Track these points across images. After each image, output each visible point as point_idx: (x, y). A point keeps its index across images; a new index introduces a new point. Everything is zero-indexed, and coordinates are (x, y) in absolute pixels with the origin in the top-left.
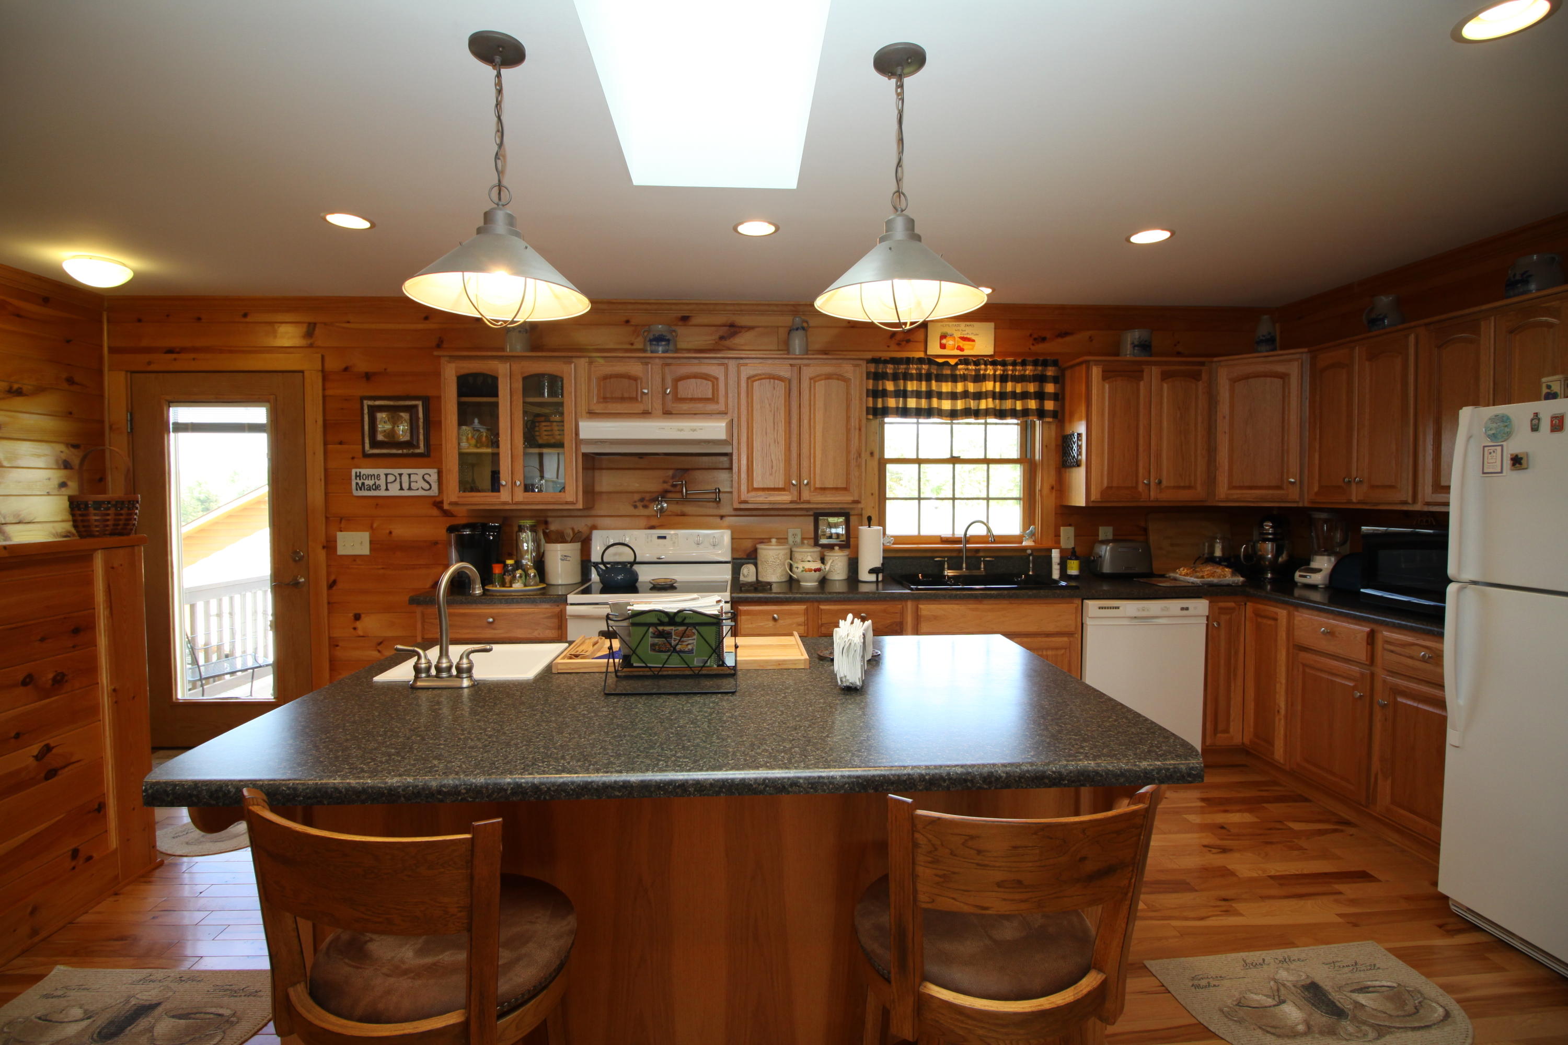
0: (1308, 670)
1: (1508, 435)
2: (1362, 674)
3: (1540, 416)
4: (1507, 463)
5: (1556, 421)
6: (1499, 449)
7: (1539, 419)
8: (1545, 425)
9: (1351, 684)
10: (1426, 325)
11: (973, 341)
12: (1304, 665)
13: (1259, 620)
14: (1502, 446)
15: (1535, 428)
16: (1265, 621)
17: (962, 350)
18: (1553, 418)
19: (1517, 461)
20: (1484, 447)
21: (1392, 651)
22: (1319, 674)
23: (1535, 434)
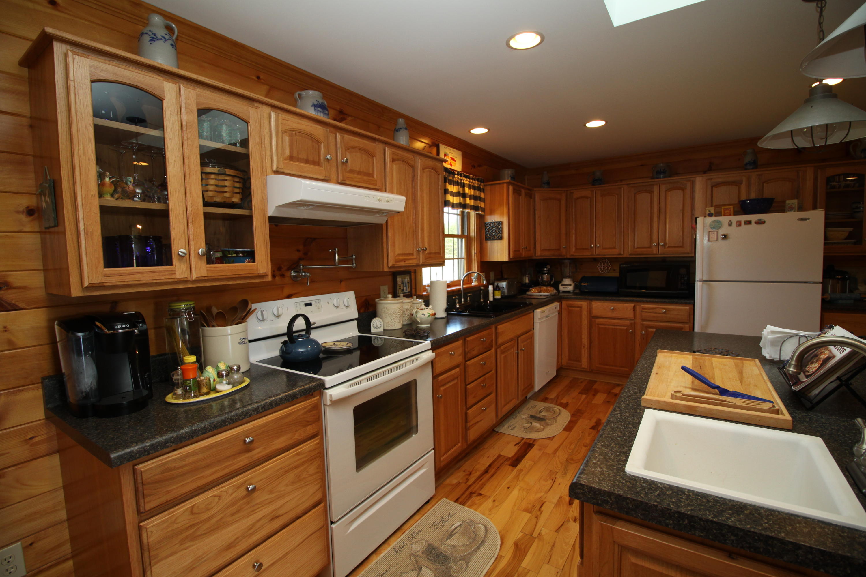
0: (600, 326)
1: (720, 227)
2: (631, 323)
3: (732, 221)
4: (720, 237)
5: (738, 223)
6: (716, 232)
7: (732, 222)
8: (734, 224)
9: (625, 328)
10: (627, 184)
11: (455, 161)
12: (598, 324)
13: (570, 308)
14: (717, 231)
15: (730, 225)
16: (574, 309)
17: (451, 165)
18: (737, 222)
19: (725, 237)
20: (709, 232)
21: (646, 312)
22: (607, 327)
23: (730, 227)
